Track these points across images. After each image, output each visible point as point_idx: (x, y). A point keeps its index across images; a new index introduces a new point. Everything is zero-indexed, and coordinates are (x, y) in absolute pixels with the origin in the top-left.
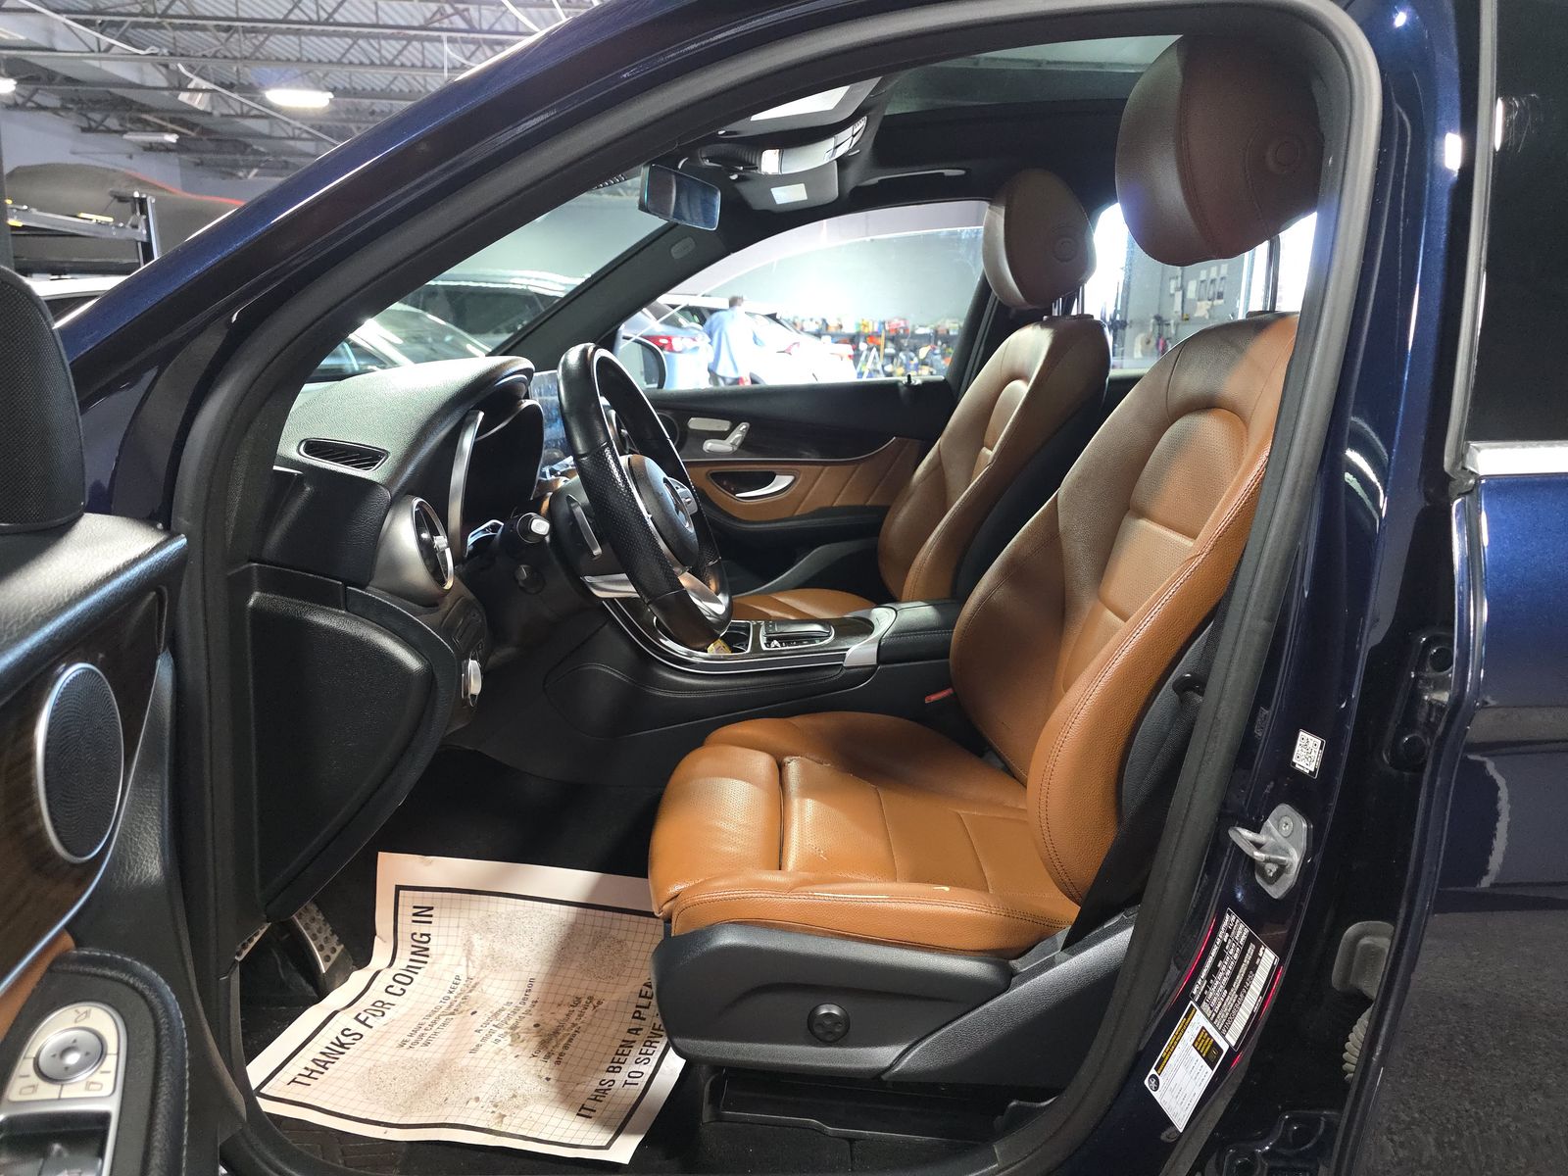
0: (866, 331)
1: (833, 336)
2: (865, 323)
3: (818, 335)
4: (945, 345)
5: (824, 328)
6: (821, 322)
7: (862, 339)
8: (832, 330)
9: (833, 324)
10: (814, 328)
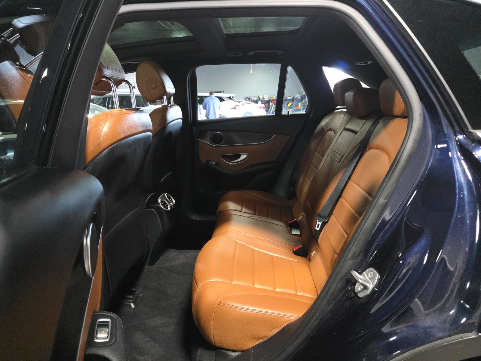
0: (272, 99)
1: (261, 101)
2: (271, 96)
3: (256, 102)
4: (296, 102)
5: (259, 99)
6: (257, 97)
7: (270, 102)
8: (261, 99)
9: (261, 97)
10: (255, 99)
